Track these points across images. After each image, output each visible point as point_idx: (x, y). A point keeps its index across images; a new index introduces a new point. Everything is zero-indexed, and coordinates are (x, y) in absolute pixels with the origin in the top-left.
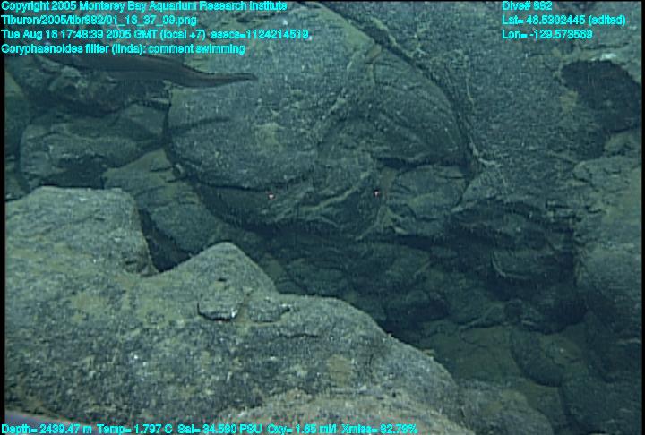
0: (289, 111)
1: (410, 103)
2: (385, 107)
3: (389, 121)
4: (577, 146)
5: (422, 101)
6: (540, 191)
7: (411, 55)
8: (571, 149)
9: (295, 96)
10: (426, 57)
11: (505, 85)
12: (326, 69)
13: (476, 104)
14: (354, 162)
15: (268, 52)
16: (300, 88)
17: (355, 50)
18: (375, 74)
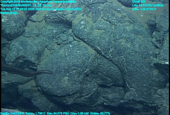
0: (72, 73)
1: (108, 70)
2: (101, 71)
3: (102, 75)
4: (158, 85)
5: (112, 70)
6: (147, 97)
7: (108, 57)
8: (156, 86)
9: (74, 69)
10: (112, 58)
11: (136, 67)
12: (83, 61)
13: (128, 72)
14: (91, 86)
15: (66, 55)
16: (75, 66)
17: (91, 55)
18: (98, 62)
